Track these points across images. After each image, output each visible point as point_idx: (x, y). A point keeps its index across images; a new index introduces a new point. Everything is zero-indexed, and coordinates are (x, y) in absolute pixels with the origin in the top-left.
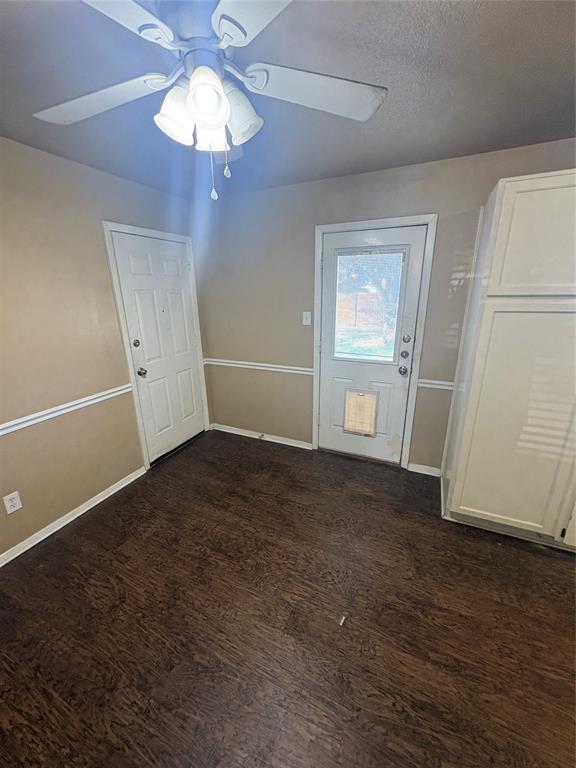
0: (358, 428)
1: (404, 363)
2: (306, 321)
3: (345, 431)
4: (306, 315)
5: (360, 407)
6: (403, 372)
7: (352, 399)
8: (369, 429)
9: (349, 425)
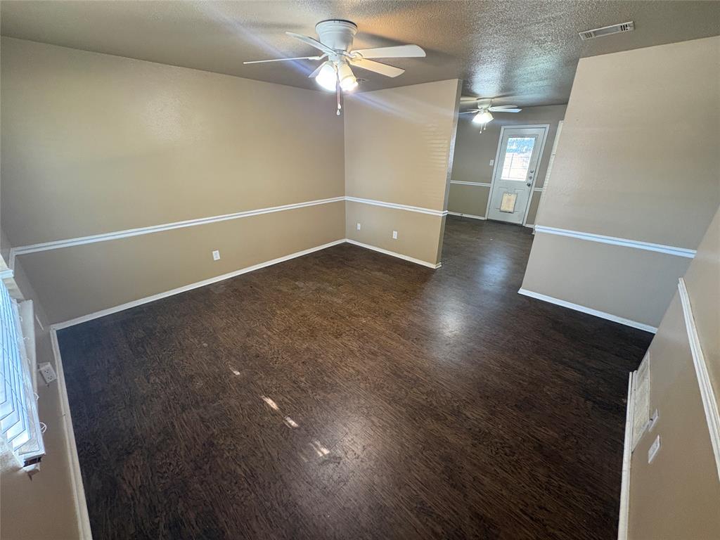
0: (507, 209)
1: (530, 181)
2: (491, 164)
3: (501, 211)
4: (492, 161)
5: (509, 200)
6: (529, 185)
7: (506, 197)
8: (511, 210)
9: (502, 209)
